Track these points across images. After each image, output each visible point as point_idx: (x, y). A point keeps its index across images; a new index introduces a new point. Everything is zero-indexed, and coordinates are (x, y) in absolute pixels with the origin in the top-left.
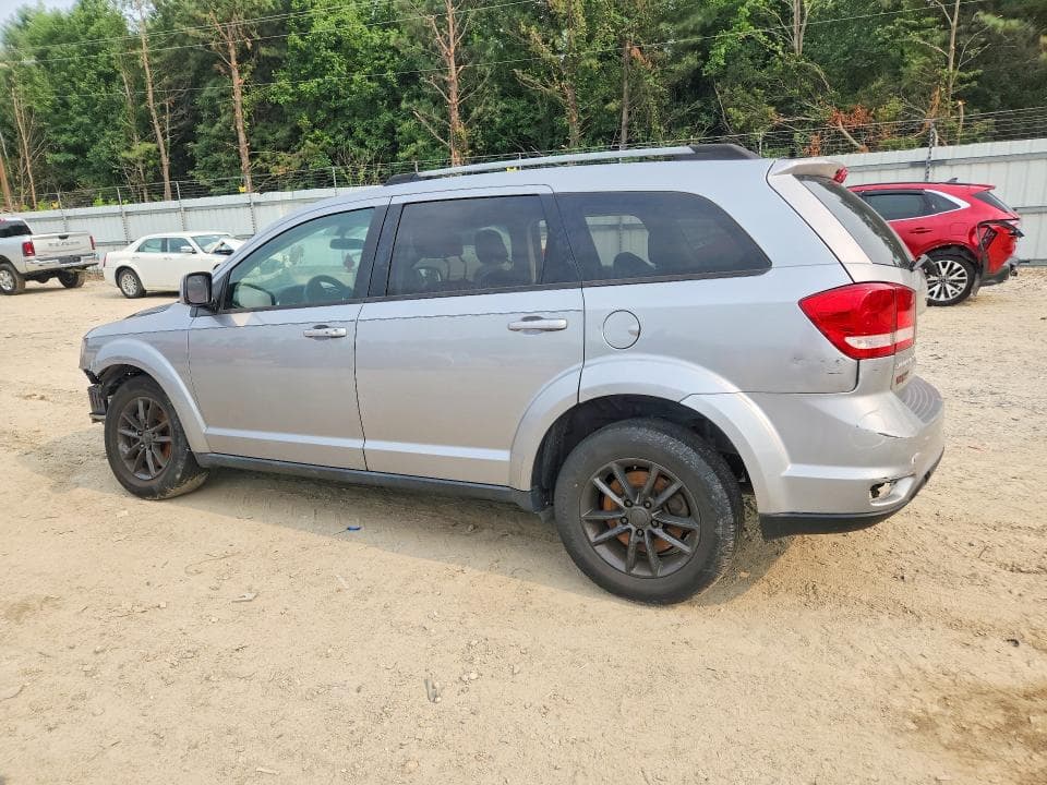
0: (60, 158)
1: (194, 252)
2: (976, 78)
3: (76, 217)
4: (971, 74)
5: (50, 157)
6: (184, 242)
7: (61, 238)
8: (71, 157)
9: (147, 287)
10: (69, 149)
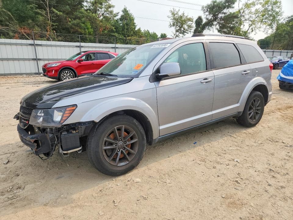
2: (56, 25)
4: (55, 24)
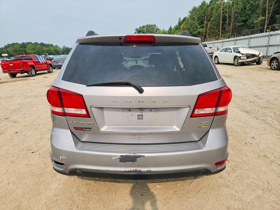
0: (239, 24)
1: (231, 52)
3: (225, 42)
5: (237, 24)
6: (230, 49)
7: (210, 48)
8: (243, 23)
9: (220, 61)
10: (243, 21)
